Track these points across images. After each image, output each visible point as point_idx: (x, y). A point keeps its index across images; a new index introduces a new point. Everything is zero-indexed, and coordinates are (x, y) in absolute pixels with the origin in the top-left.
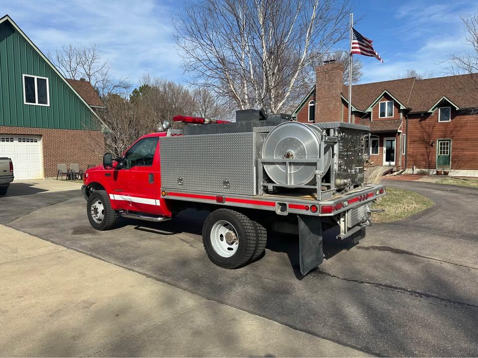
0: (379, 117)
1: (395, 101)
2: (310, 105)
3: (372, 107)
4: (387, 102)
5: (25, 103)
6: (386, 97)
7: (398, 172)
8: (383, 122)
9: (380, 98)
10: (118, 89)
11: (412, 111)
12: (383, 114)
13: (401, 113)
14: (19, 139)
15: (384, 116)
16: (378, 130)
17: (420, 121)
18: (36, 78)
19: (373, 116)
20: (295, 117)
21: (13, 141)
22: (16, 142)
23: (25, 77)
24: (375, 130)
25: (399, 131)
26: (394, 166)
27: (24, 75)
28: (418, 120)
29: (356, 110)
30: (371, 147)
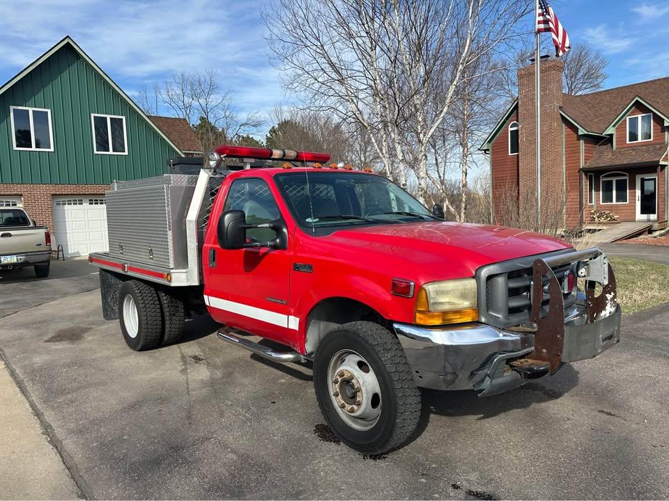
0: (628, 142)
1: (654, 114)
2: (510, 129)
3: (614, 126)
4: (640, 117)
5: (96, 152)
6: (639, 107)
7: (663, 231)
8: (633, 150)
9: (628, 111)
10: (246, 128)
12: (633, 136)
14: (90, 200)
15: (636, 139)
16: (625, 162)
18: (108, 117)
19: (617, 141)
20: (488, 150)
21: (82, 204)
22: (86, 205)
23: (94, 117)
24: (620, 163)
25: (662, 163)
26: (654, 221)
27: (93, 115)
29: (586, 133)
30: (614, 192)
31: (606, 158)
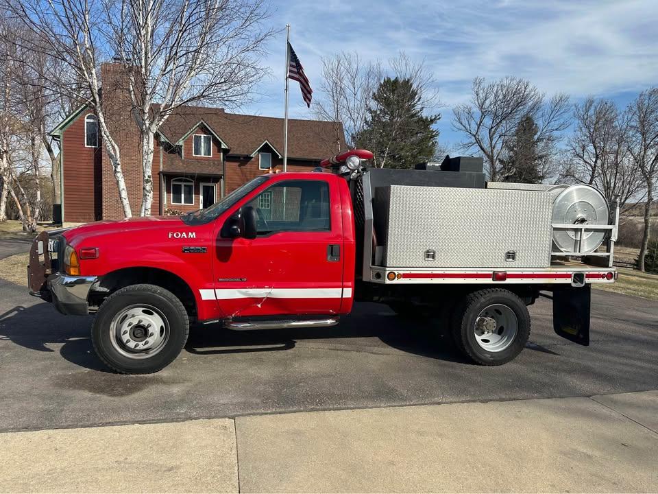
1: (215, 137)
2: (87, 120)
3: (183, 139)
4: (202, 136)
8: (198, 162)
9: (195, 129)
11: (231, 153)
12: (198, 151)
13: (222, 154)
15: (199, 154)
17: (239, 166)
19: (185, 152)
20: (59, 137)
28: (237, 164)
30: (183, 195)
31: (179, 167)
